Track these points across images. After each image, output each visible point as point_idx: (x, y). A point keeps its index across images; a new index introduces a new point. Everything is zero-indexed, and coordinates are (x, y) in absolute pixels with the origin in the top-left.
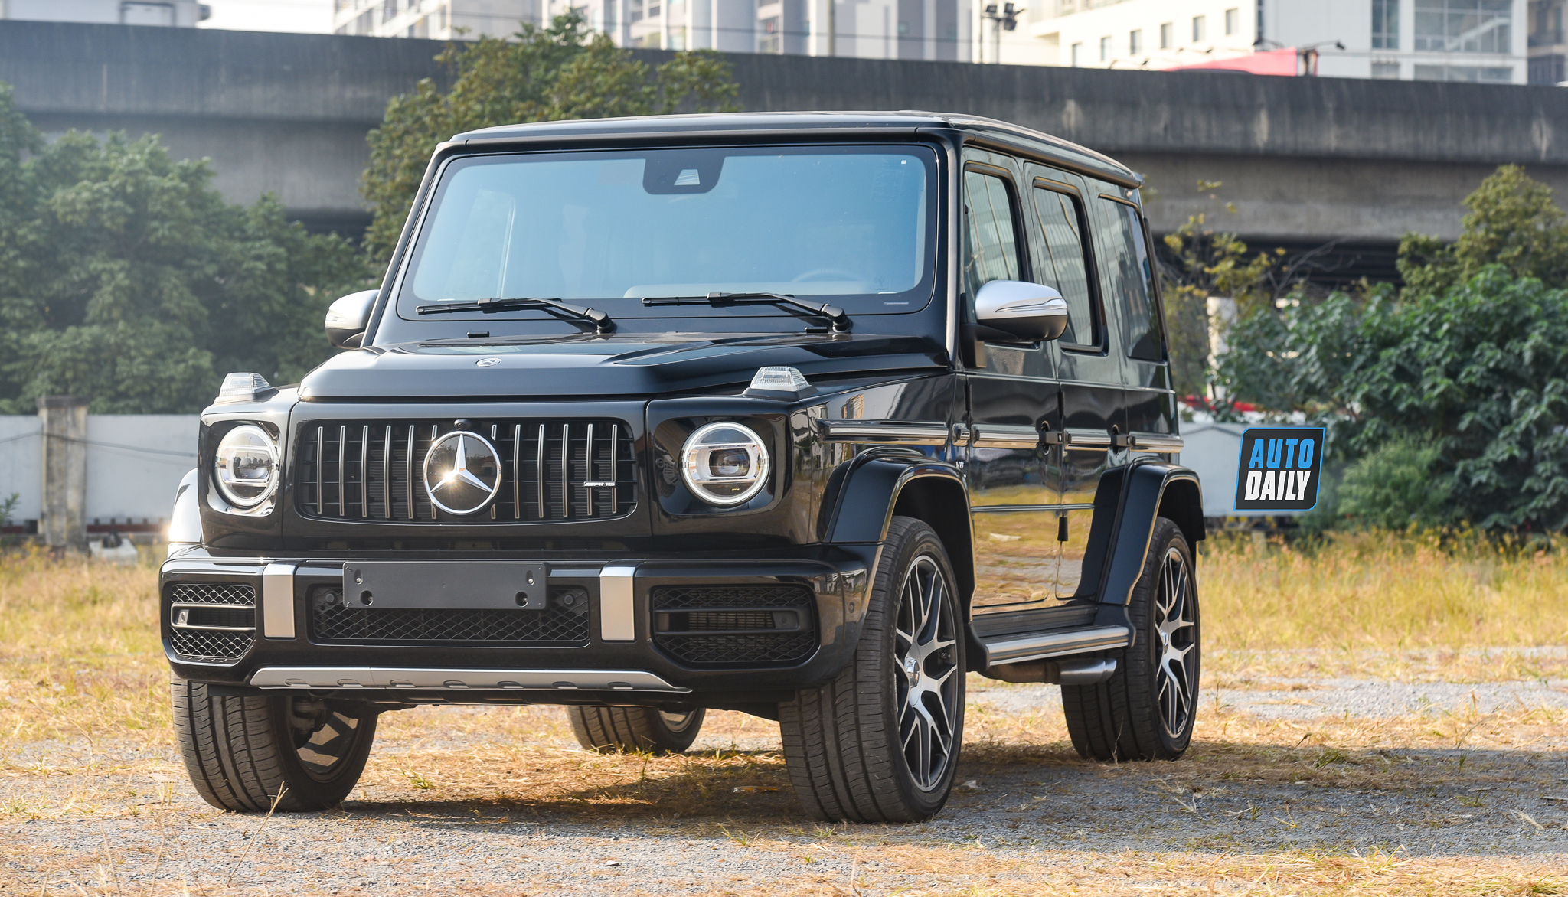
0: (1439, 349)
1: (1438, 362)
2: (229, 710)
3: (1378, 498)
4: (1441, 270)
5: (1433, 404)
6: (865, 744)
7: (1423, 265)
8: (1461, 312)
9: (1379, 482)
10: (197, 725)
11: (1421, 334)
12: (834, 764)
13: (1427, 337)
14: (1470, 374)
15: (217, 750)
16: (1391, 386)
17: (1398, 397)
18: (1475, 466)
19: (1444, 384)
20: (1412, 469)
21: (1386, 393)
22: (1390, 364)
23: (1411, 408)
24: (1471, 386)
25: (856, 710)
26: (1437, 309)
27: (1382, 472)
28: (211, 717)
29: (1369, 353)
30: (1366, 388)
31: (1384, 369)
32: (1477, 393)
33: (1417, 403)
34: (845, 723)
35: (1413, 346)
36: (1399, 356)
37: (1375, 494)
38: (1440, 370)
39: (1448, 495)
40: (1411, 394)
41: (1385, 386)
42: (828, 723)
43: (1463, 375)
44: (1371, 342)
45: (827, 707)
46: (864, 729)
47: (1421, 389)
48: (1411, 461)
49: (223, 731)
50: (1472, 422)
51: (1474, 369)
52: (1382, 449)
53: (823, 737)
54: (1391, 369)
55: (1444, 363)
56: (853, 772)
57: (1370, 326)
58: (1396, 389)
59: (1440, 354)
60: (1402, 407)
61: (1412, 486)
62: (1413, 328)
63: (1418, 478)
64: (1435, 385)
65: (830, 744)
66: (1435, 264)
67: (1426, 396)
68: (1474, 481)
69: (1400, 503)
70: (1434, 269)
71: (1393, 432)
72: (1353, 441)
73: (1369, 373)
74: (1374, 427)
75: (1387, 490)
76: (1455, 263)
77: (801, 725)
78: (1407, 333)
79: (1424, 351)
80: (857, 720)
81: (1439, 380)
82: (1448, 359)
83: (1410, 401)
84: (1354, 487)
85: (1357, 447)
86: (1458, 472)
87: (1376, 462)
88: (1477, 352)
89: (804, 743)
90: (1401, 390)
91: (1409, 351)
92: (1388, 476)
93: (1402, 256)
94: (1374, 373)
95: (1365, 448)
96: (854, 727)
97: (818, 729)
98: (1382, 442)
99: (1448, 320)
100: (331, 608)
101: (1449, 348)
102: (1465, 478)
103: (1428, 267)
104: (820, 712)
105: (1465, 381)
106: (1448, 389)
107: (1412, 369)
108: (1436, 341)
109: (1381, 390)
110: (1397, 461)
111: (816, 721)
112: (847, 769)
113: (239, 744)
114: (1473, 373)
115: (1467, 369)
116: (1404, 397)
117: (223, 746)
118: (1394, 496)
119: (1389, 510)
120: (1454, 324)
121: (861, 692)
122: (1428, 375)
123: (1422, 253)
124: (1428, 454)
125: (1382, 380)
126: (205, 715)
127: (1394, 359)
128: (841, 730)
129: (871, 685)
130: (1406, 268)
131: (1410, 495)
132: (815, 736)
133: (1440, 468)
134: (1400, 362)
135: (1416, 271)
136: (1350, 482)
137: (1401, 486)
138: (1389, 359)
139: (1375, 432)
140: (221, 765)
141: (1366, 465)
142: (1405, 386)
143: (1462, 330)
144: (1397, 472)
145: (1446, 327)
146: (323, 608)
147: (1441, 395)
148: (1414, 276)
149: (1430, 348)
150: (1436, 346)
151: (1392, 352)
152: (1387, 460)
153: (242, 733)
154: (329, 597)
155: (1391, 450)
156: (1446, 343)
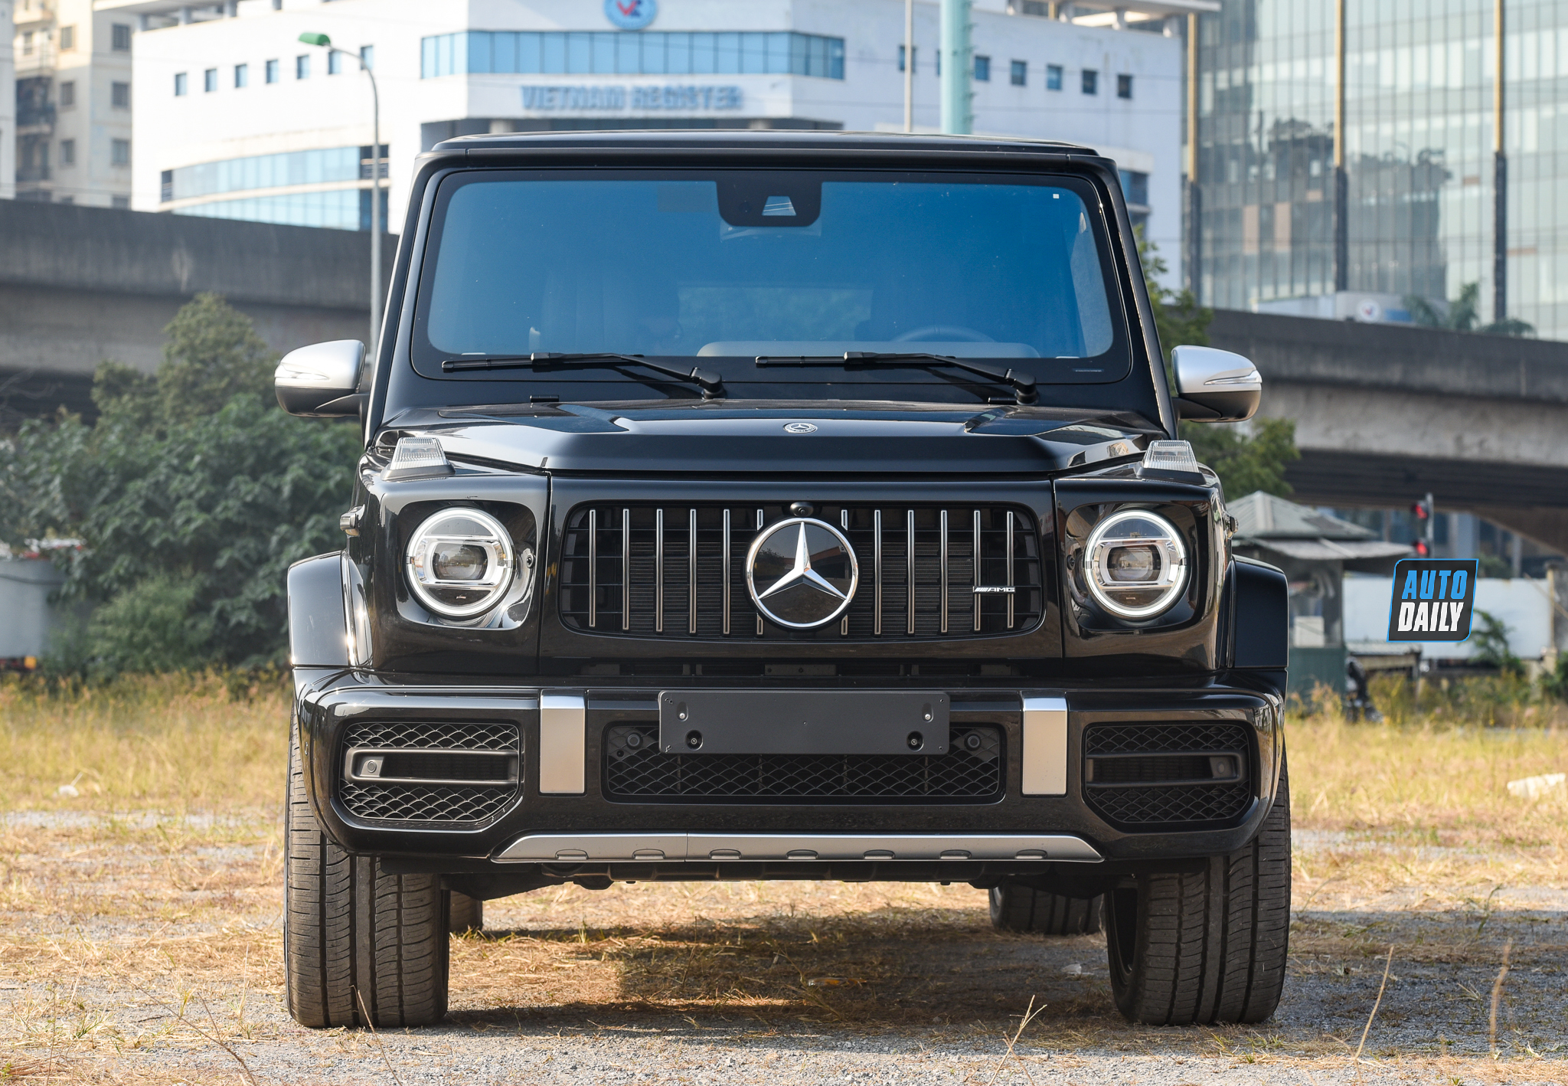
0: (193, 481)
1: (190, 496)
2: (378, 893)
3: (136, 639)
4: (139, 400)
5: (187, 540)
6: (1260, 926)
7: (119, 395)
8: (213, 443)
9: (135, 622)
10: (330, 912)
11: (170, 466)
12: (1214, 950)
13: (176, 469)
14: (226, 508)
15: (353, 946)
16: (143, 522)
17: (151, 532)
18: (232, 606)
19: (200, 519)
20: (171, 609)
21: (136, 527)
22: (140, 497)
23: (165, 543)
24: (227, 521)
25: (1256, 880)
26: (186, 440)
27: (139, 612)
28: (352, 903)
29: (114, 485)
30: (117, 522)
31: (133, 502)
32: (232, 529)
33: (172, 538)
34: (1239, 900)
35: (162, 478)
36: (148, 488)
37: (132, 636)
38: (192, 503)
39: (205, 637)
40: (165, 529)
41: (136, 520)
42: (1217, 899)
43: (219, 509)
44: (115, 473)
45: (1217, 878)
46: (1263, 906)
47: (173, 524)
48: (170, 601)
49: (367, 921)
50: (231, 559)
51: (231, 503)
52: (139, 587)
53: (1207, 918)
54: (140, 503)
55: (198, 496)
56: (1234, 962)
57: (114, 457)
58: (149, 523)
59: (193, 487)
60: (155, 543)
61: (171, 627)
62: (159, 458)
63: (179, 618)
64: (188, 521)
65: (1215, 926)
66: (133, 395)
67: (181, 533)
68: (233, 621)
69: (159, 645)
70: (132, 399)
71: (149, 568)
72: (101, 579)
73: (117, 506)
74: (126, 563)
75: (146, 631)
76: (155, 393)
77: (1180, 902)
78: (152, 465)
79: (175, 484)
80: (1255, 895)
81: (194, 514)
82: (202, 493)
83: (164, 536)
84: (109, 628)
85: (106, 585)
86: (214, 613)
87: (133, 601)
88: (231, 486)
89: (1180, 925)
90: (155, 525)
91: (157, 483)
92: (147, 614)
93: (97, 385)
94: (122, 507)
95: (115, 586)
96: (1250, 904)
97: (1203, 907)
98: (138, 579)
99: (201, 452)
100: (634, 753)
101: (203, 482)
102: (223, 617)
103: (126, 398)
104: (1208, 886)
105: (221, 517)
106: (206, 525)
107: (161, 502)
108: (188, 473)
109: (131, 525)
110: (157, 601)
111: (1202, 897)
112: (1229, 957)
113: (386, 938)
114: (228, 508)
115: (223, 504)
116: (157, 531)
117: (363, 940)
118: (152, 636)
119: (148, 651)
120: (205, 455)
121: (1263, 858)
122: (183, 509)
123: (119, 382)
124: (187, 592)
125: (133, 514)
126: (344, 899)
127: (143, 492)
128: (1233, 908)
129: (1276, 849)
130: (102, 398)
131: (170, 636)
132: (1196, 917)
133: (198, 607)
134: (150, 495)
135: (114, 401)
136: (104, 622)
137: (160, 626)
138: (138, 492)
139: (127, 569)
140: (353, 967)
141: (121, 604)
142: (158, 520)
143: (215, 463)
144: (157, 611)
145: (197, 459)
146: (621, 753)
147: (197, 530)
148: (112, 406)
149: (182, 481)
150: (188, 479)
151: (138, 485)
152: (145, 598)
153: (395, 923)
154: (633, 738)
155: (150, 588)
156: (199, 476)
